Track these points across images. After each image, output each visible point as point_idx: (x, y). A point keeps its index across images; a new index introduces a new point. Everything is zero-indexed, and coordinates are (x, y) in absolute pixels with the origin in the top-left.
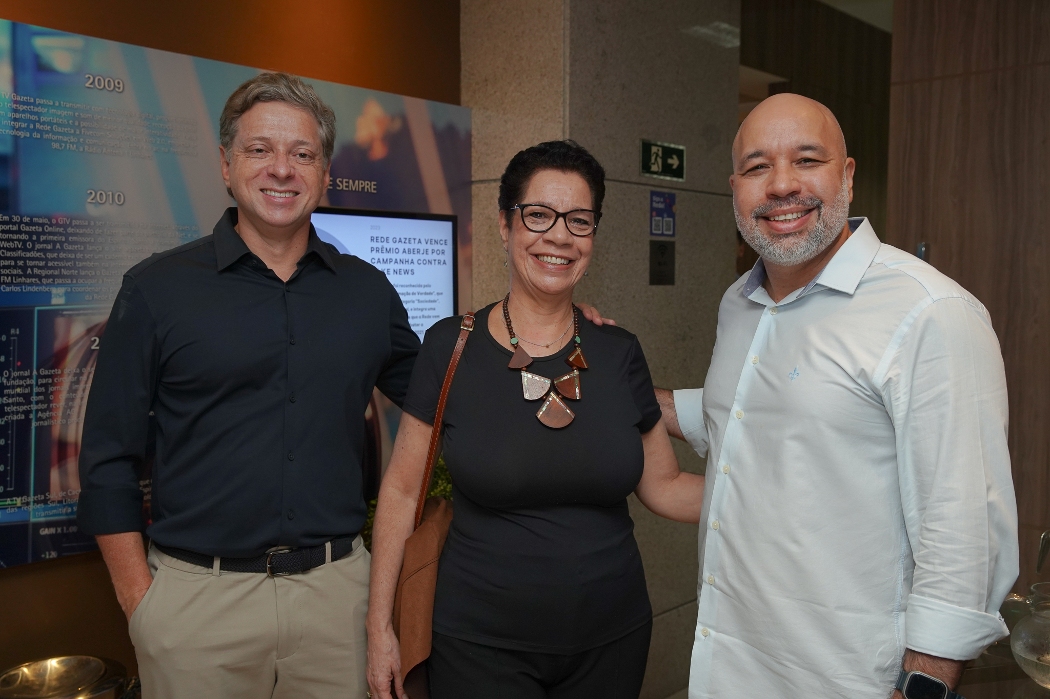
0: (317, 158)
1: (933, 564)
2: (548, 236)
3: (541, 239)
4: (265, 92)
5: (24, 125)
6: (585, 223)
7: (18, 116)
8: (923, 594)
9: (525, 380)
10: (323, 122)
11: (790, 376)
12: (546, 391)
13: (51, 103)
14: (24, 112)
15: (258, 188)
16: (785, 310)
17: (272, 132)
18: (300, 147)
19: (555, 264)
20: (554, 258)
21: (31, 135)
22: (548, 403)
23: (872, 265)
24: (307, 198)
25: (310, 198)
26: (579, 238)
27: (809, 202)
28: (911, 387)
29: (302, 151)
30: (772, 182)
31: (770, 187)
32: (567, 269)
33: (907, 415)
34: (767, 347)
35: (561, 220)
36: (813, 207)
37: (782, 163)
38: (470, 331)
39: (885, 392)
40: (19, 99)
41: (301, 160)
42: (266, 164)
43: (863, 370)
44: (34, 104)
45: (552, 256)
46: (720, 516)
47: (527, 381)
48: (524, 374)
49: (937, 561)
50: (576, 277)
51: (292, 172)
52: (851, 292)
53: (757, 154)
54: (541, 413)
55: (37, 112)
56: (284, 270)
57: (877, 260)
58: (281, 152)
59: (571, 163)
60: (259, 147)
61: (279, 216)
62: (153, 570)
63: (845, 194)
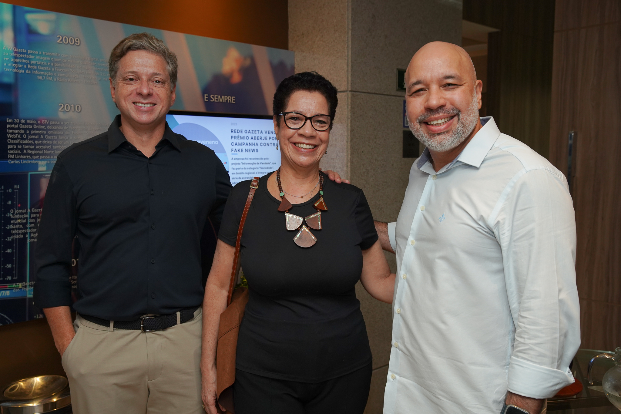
0: (166, 83)
1: (524, 338)
2: (301, 131)
3: (297, 133)
4: (134, 44)
5: (21, 66)
6: (324, 122)
7: (17, 60)
8: (518, 356)
9: (287, 218)
10: (169, 62)
11: (440, 219)
12: (300, 224)
13: (37, 53)
14: (21, 58)
15: (131, 102)
16: (441, 177)
17: (139, 68)
18: (155, 77)
19: (305, 149)
20: (305, 145)
21: (25, 72)
22: (301, 232)
23: (492, 148)
24: (161, 107)
25: (163, 107)
26: (320, 132)
27: (451, 111)
28: (512, 226)
29: (157, 79)
30: (427, 100)
31: (426, 103)
32: (313, 151)
33: (510, 244)
34: (429, 201)
35: (308, 121)
36: (456, 114)
37: (434, 87)
38: (256, 189)
39: (496, 230)
40: (17, 50)
41: (157, 85)
42: (135, 88)
43: (482, 216)
44: (27, 53)
45: (303, 143)
46: (401, 306)
47: (288, 219)
48: (286, 214)
49: (526, 336)
50: (319, 155)
51: (151, 91)
52: (478, 166)
53: (418, 83)
54: (296, 238)
55: (29, 58)
56: (148, 151)
57: (496, 145)
58: (144, 80)
59: (314, 86)
60: (131, 77)
61: (144, 118)
62: (76, 328)
63: (475, 105)
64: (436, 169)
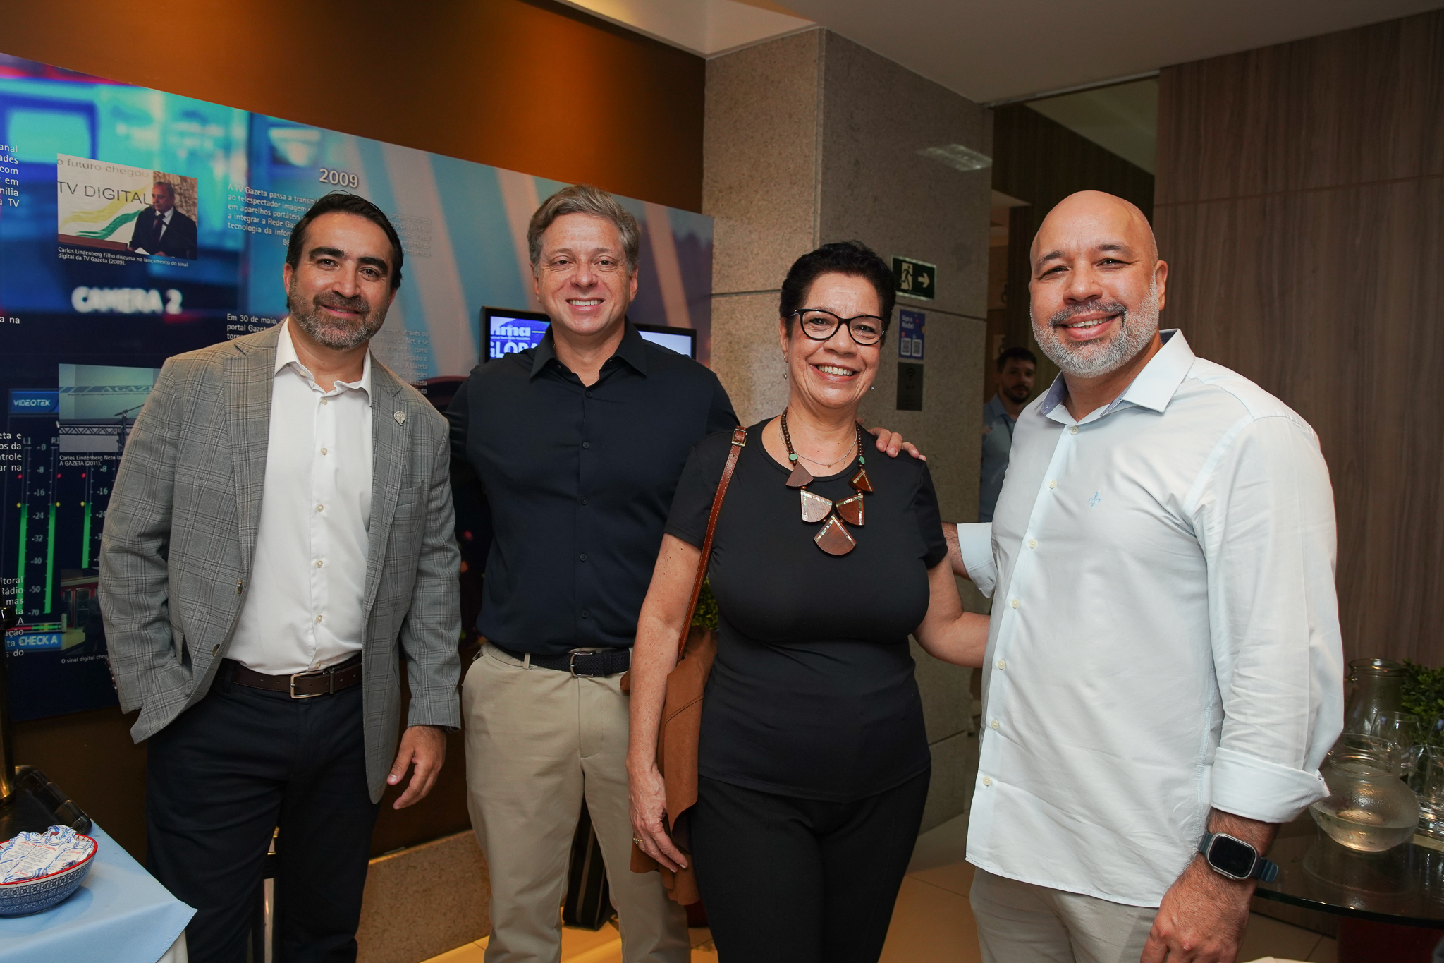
0: (620, 264)
1: (1245, 714)
2: (829, 344)
3: (822, 348)
4: (564, 205)
5: (256, 220)
6: (872, 330)
7: (251, 210)
8: (1232, 747)
9: (804, 502)
11: (1090, 502)
12: (827, 514)
13: (285, 198)
14: (257, 206)
15: (564, 299)
16: (1087, 430)
17: (573, 243)
18: (601, 255)
19: (836, 375)
20: (835, 369)
21: (263, 230)
22: (828, 527)
23: (1186, 381)
24: (612, 304)
25: (615, 304)
26: (863, 347)
27: (1111, 308)
28: (1227, 515)
29: (604, 259)
30: (1070, 286)
32: (851, 380)
33: (1221, 547)
34: (1066, 470)
35: (844, 326)
36: (1118, 312)
37: (1082, 265)
38: (742, 447)
39: (1197, 520)
40: (252, 193)
41: (604, 268)
42: (569, 275)
43: (1172, 495)
44: (267, 198)
45: (833, 366)
46: (1007, 655)
47: (806, 501)
48: (803, 493)
49: (1249, 711)
50: (861, 390)
51: (594, 280)
52: (1161, 410)
53: (1055, 255)
54: (820, 537)
55: (270, 207)
57: (1191, 375)
58: (583, 261)
59: (856, 266)
60: (562, 259)
61: (586, 325)
63: (1153, 300)
64: (1075, 415)
